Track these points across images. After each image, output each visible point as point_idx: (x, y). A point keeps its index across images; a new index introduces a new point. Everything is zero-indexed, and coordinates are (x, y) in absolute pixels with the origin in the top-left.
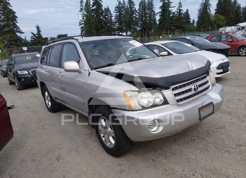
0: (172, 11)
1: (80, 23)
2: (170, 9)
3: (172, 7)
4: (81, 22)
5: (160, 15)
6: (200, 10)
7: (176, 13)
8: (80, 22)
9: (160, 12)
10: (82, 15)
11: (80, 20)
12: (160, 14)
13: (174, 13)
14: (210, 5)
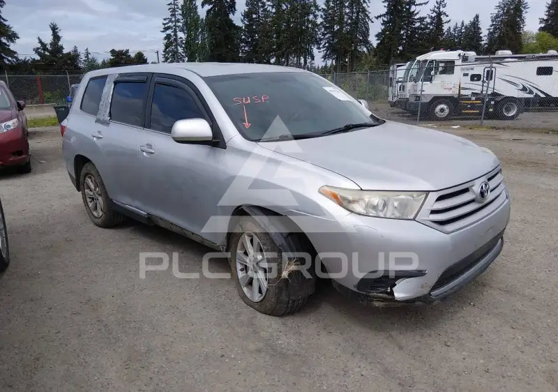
0: (417, 13)
1: (164, 24)
2: (413, 8)
3: (420, 4)
4: (168, 23)
5: (384, 21)
6: (497, 16)
7: (428, 20)
8: (165, 22)
9: (384, 15)
10: (169, 7)
11: (165, 19)
12: (385, 19)
13: (422, 19)
14: (524, 8)
